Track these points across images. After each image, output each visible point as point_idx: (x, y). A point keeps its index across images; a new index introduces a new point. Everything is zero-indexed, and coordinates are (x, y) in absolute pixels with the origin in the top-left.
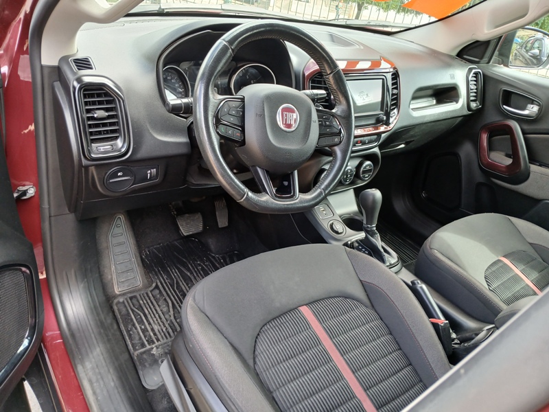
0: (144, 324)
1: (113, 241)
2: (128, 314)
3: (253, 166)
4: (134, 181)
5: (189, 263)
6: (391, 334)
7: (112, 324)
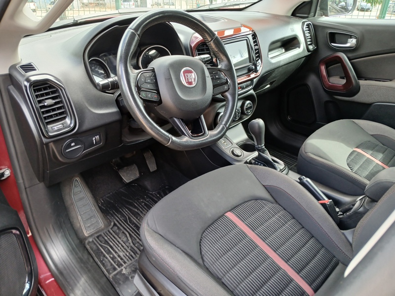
0: (111, 253)
1: (75, 198)
2: (98, 249)
3: (171, 118)
4: (84, 147)
5: (135, 202)
6: (294, 218)
7: (88, 259)
